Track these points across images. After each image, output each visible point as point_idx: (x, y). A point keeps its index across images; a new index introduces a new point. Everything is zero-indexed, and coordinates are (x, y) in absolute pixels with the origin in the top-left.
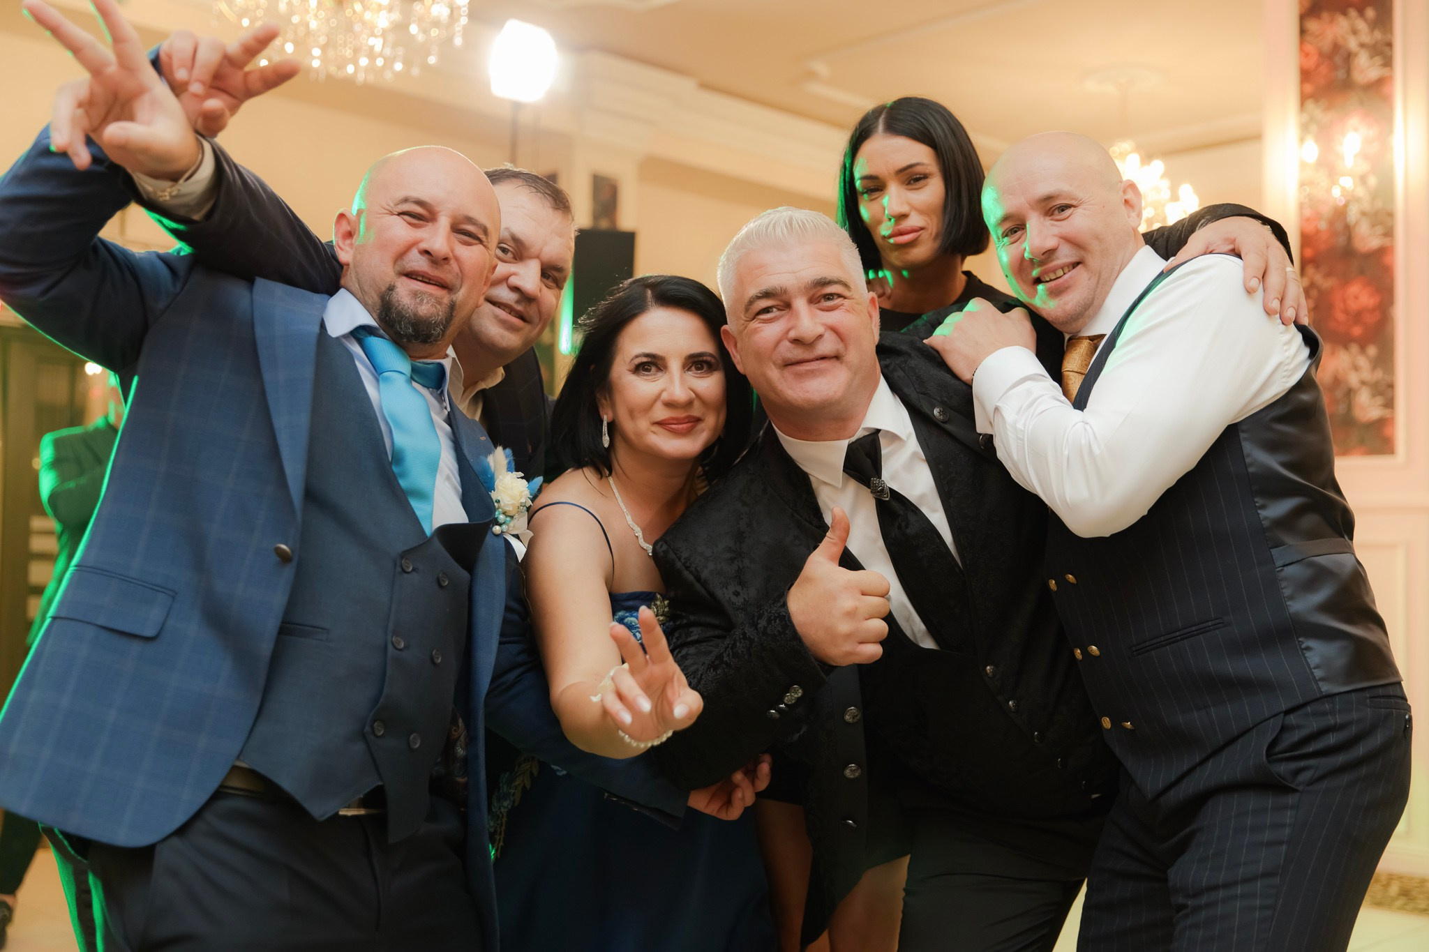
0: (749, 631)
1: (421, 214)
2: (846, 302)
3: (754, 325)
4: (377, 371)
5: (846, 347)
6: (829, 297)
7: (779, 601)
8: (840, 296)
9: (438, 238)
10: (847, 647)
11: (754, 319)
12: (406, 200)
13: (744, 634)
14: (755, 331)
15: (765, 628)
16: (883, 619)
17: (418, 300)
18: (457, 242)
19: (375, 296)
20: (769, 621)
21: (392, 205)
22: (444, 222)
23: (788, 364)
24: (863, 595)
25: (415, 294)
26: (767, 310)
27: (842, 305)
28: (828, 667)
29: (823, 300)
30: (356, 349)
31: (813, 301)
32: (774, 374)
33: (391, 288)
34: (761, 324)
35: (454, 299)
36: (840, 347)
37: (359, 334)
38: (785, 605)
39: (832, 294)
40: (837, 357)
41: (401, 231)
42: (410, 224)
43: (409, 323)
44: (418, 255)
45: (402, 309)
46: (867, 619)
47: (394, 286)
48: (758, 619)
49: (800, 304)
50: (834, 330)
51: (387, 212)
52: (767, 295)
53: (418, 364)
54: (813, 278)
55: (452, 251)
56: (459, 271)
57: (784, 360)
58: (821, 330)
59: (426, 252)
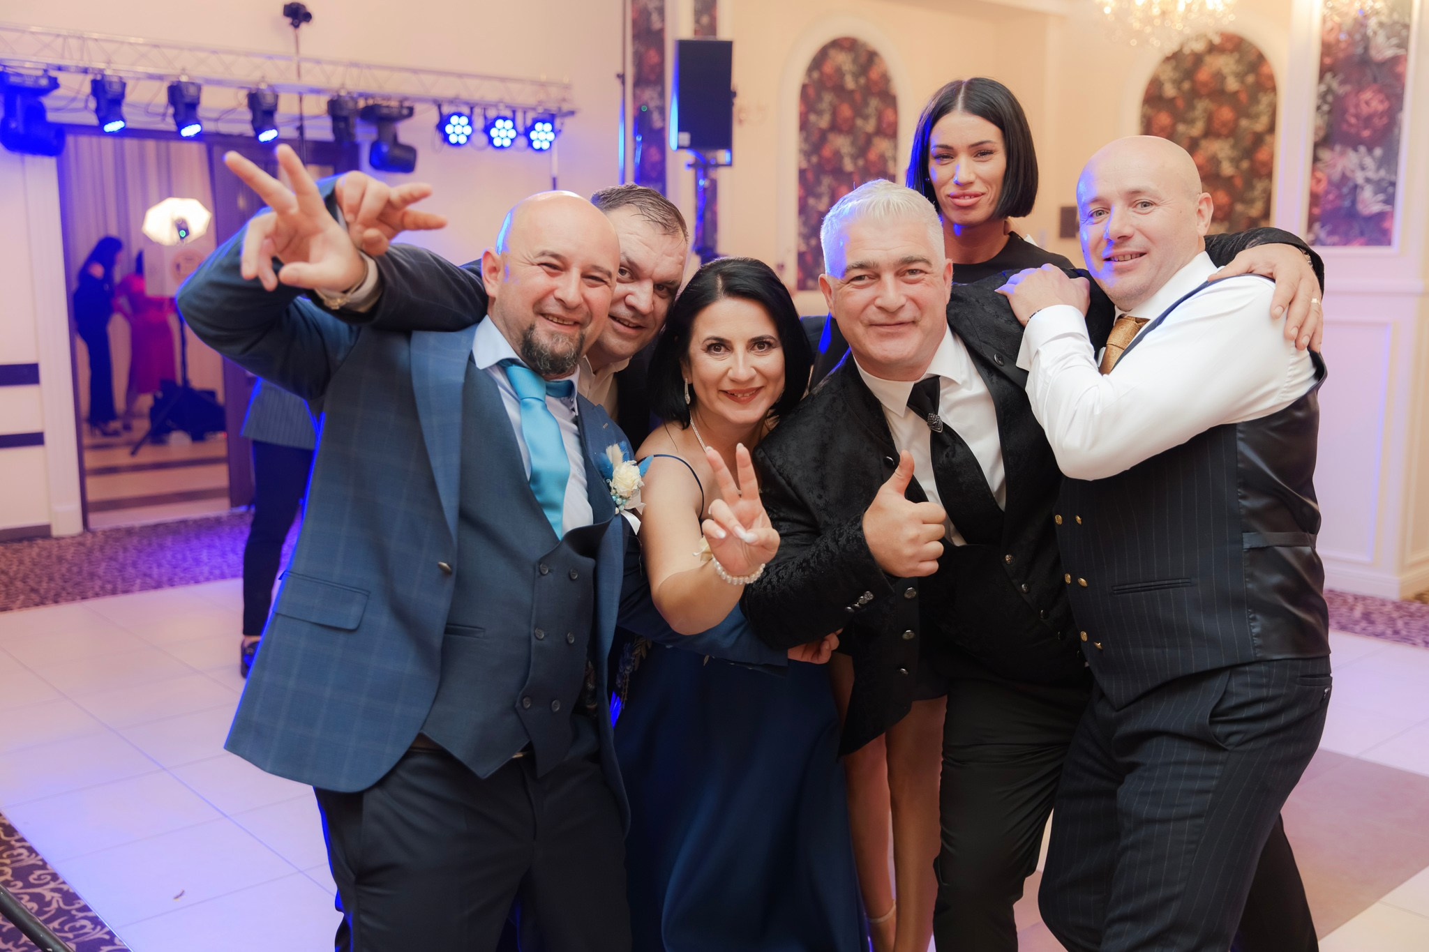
0: (832, 546)
1: (556, 265)
2: (927, 277)
3: (848, 288)
4: (519, 399)
5: (922, 315)
6: (913, 272)
7: (856, 525)
8: (922, 271)
9: (570, 288)
10: (911, 565)
11: (848, 283)
12: (543, 254)
13: (827, 547)
14: (848, 294)
15: (845, 546)
16: (940, 541)
17: (554, 340)
18: (586, 287)
19: (518, 333)
20: (848, 540)
21: (532, 257)
22: (575, 273)
23: (872, 324)
24: (924, 523)
25: (552, 335)
26: (860, 278)
27: (923, 279)
28: (894, 578)
29: (907, 274)
30: (499, 376)
31: (899, 274)
32: (860, 330)
33: (532, 328)
34: (854, 289)
35: (584, 333)
36: (917, 314)
37: (504, 365)
38: (861, 529)
39: (916, 270)
40: (914, 322)
41: (540, 280)
42: (548, 273)
43: (547, 360)
44: (554, 300)
45: (542, 348)
46: (926, 543)
47: (534, 326)
48: (839, 537)
49: (888, 278)
50: (914, 300)
51: (528, 262)
52: (861, 266)
53: (552, 383)
54: (902, 257)
55: (583, 296)
56: (588, 310)
57: (870, 321)
58: (903, 300)
59: (560, 300)
